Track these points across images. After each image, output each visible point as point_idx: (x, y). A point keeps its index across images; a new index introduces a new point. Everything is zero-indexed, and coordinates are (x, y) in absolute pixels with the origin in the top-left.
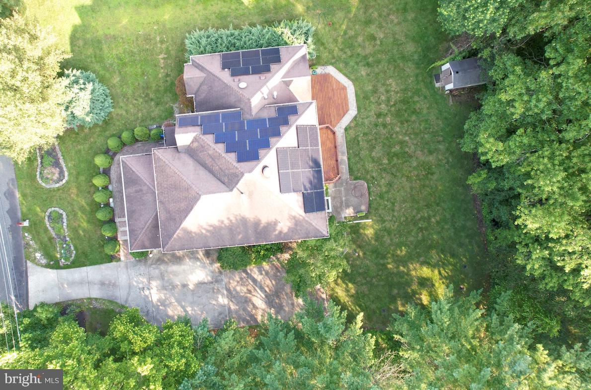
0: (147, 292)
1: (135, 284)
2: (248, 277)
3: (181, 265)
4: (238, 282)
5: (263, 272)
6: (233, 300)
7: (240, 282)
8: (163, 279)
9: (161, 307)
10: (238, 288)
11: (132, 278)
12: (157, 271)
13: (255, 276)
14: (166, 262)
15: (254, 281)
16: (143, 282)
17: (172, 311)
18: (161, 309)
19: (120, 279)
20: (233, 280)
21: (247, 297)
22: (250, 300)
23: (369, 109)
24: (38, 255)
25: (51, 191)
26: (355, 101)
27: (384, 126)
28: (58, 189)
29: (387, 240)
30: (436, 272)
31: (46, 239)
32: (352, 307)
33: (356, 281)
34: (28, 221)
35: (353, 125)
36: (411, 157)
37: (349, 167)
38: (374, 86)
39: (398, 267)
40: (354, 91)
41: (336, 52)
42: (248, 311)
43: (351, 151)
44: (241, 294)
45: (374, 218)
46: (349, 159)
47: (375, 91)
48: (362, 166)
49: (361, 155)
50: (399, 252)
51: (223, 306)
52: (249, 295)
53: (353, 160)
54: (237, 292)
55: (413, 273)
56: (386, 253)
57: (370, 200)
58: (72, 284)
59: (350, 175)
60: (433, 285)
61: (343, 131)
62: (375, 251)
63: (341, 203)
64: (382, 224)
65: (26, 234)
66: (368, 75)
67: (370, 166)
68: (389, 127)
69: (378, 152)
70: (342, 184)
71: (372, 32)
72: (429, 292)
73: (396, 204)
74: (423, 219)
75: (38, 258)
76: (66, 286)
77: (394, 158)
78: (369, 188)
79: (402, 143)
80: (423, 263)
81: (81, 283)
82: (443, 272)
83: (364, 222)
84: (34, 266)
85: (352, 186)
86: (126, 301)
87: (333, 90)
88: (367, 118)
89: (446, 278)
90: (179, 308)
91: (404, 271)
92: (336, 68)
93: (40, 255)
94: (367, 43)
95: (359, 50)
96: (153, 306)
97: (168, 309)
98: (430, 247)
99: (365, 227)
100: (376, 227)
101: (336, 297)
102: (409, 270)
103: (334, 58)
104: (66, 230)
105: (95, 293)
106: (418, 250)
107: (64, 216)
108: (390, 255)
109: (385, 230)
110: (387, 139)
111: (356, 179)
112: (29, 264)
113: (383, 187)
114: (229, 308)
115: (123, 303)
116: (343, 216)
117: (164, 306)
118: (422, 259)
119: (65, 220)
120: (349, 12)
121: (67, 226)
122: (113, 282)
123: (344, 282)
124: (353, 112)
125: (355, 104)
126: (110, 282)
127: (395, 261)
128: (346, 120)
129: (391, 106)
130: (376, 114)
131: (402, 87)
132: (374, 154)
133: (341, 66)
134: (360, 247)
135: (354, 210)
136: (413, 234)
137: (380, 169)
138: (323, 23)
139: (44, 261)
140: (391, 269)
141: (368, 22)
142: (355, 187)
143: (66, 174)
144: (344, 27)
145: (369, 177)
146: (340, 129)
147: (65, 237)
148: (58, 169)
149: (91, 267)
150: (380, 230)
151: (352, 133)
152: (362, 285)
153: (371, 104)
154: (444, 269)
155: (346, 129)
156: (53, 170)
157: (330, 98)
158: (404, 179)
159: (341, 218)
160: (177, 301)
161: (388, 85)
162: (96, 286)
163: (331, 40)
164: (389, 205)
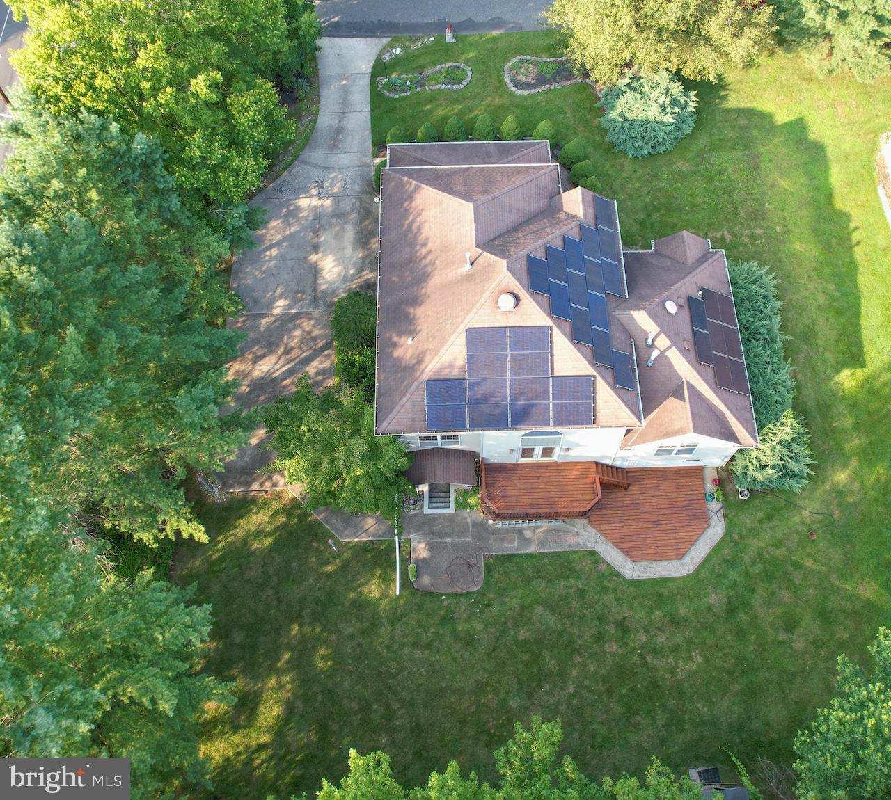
0: (314, 191)
1: (332, 175)
2: (315, 350)
3: (354, 244)
4: (309, 333)
5: (320, 378)
6: (277, 323)
7: (309, 337)
8: (333, 217)
9: (285, 210)
10: (297, 333)
11: (342, 173)
12: (348, 208)
13: (315, 363)
14: (361, 223)
15: (307, 361)
16: (332, 187)
17: (276, 227)
18: (281, 212)
19: (343, 155)
20: (314, 326)
21: (278, 346)
22: (271, 352)
23: (636, 605)
24: (398, 51)
25: (499, 72)
26: (652, 576)
27: (600, 637)
28: (501, 82)
29: (352, 627)
30: (266, 739)
31: (421, 62)
32: (222, 544)
33: (274, 554)
34: (454, 41)
35: (602, 568)
36: (530, 695)
37: (514, 555)
38: (685, 620)
39: (289, 647)
40: (674, 575)
41: (755, 544)
42: (251, 347)
43: (546, 561)
44: (286, 337)
45: (402, 602)
46: (531, 555)
47: (675, 621)
48: (515, 583)
49: (539, 580)
50: (322, 652)
51: (270, 306)
52: (282, 350)
53: (527, 563)
54: (290, 331)
55: (272, 682)
56: (324, 622)
57: (442, 595)
58: (345, 91)
59: (497, 556)
60: (236, 729)
61: (590, 546)
62: (331, 598)
63: (441, 535)
64: (387, 617)
65: (432, 39)
66: (709, 609)
67: (513, 600)
68: (597, 649)
69: (544, 618)
70: (479, 538)
71: (803, 624)
72: (222, 718)
73: (426, 652)
74: (390, 714)
75: (394, 51)
76: (343, 83)
77: (529, 655)
78: (467, 595)
79: (563, 674)
80: (290, 708)
81: (345, 103)
82: (263, 755)
83: (394, 581)
84: (381, 46)
85: (472, 560)
86: (303, 162)
87: (675, 530)
88: (617, 599)
89: (249, 761)
90: (279, 237)
91: (278, 660)
92: (721, 541)
93: (398, 53)
94: (779, 611)
95: (762, 593)
96: (289, 200)
97: (279, 221)
98: (323, 728)
99: (386, 579)
100: (383, 604)
101: (249, 512)
102: (279, 672)
103: (741, 538)
104: (434, 88)
105: (325, 120)
106: (319, 698)
107: (458, 87)
108: (318, 630)
109: (373, 624)
110: (572, 642)
111: (489, 568)
112: (385, 41)
113: (467, 625)
114: (263, 316)
115: (301, 157)
116: (413, 536)
117: (286, 216)
118: (300, 705)
119: (449, 87)
120: (842, 576)
121: (440, 90)
122: (340, 146)
123: (277, 528)
124: (630, 570)
125: (645, 576)
126: (340, 141)
127: (304, 640)
128: (612, 555)
129: (643, 657)
130: (625, 619)
131: (686, 684)
132: (539, 609)
133: (726, 551)
134: (344, 567)
135: (424, 559)
136: (357, 688)
137: (505, 623)
138: (813, 522)
139: (387, 58)
140: (289, 631)
141: (825, 617)
142: (470, 566)
143: (525, 93)
144: (809, 563)
145: (491, 595)
146: (593, 540)
147: (423, 85)
148: (533, 82)
149: (369, 117)
150: (375, 613)
151: (586, 565)
152: (265, 566)
153: (647, 609)
154: (269, 760)
155: (592, 553)
156: (532, 76)
157: (657, 523)
158: (482, 676)
159: (410, 533)
160: (291, 234)
161: (689, 651)
162: (336, 122)
163: (779, 535)
164: (426, 637)
